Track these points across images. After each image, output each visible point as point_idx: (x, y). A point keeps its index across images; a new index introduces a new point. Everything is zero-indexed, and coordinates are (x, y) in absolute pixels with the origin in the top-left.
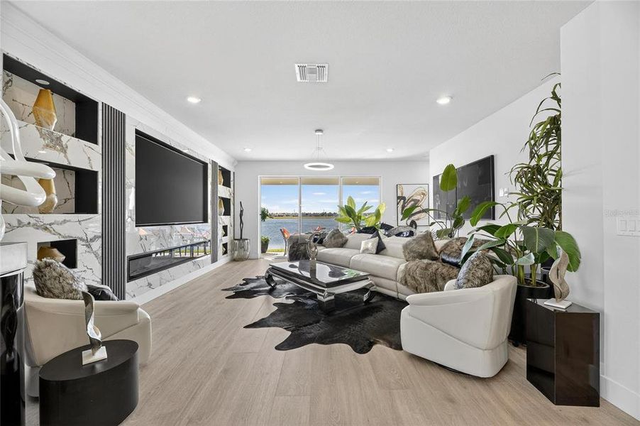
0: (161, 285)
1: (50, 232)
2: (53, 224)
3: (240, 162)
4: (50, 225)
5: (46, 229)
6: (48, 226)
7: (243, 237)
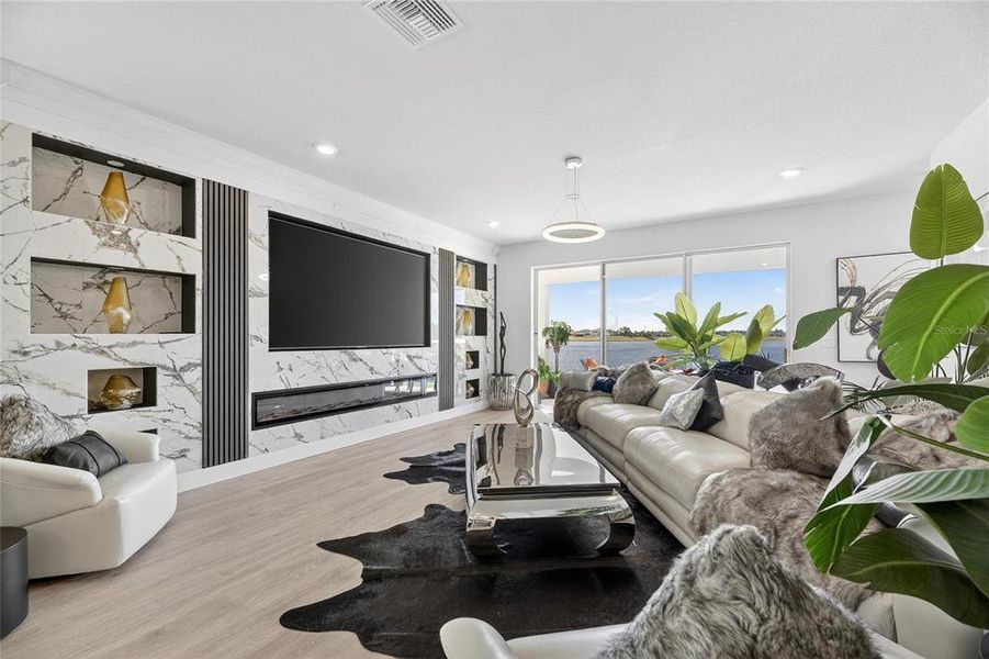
0: (322, 438)
1: (109, 356)
2: (114, 346)
3: (506, 247)
4: (109, 347)
5: (103, 352)
6: (106, 349)
7: (505, 371)
